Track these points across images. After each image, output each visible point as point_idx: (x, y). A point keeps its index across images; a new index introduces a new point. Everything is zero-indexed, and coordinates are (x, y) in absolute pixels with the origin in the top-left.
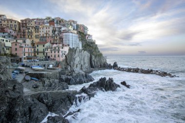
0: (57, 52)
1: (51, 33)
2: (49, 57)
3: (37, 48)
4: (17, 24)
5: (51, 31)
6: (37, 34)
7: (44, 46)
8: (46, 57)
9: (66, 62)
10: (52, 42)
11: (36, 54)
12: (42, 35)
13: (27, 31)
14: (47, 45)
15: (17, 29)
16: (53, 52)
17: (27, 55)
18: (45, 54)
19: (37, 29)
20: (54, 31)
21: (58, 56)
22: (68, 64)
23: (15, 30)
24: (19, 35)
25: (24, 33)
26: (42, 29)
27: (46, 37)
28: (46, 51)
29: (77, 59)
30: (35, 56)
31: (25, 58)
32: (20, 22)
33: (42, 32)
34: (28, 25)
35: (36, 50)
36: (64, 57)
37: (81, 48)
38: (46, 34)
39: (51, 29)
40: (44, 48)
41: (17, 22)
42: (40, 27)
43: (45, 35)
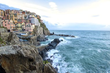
0: (29, 27)
2: (24, 30)
3: (17, 25)
4: (3, 12)
5: (24, 17)
6: (16, 18)
7: (21, 24)
8: (23, 29)
9: (34, 32)
10: (25, 22)
11: (17, 28)
12: (19, 19)
13: (10, 16)
14: (23, 23)
15: (3, 14)
16: (27, 27)
17: (12, 28)
18: (22, 28)
19: (16, 15)
20: (25, 17)
21: (30, 29)
22: (35, 33)
23: (2, 15)
24: (5, 18)
25: (8, 17)
26: (18, 15)
27: (21, 20)
28: (23, 27)
31: (11, 30)
32: (5, 11)
33: (19, 17)
34: (9, 13)
35: (17, 26)
36: (33, 30)
38: (21, 18)
39: (24, 16)
41: (3, 11)
42: (17, 14)
43: (20, 19)
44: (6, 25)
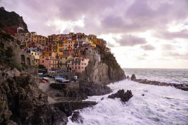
0: (77, 64)
1: (73, 47)
2: (70, 68)
3: (61, 60)
4: (45, 39)
5: (73, 45)
6: (61, 47)
7: (66, 58)
8: (68, 68)
9: (86, 73)
10: (74, 55)
11: (60, 66)
12: (65, 49)
14: (70, 57)
15: (45, 44)
16: (74, 64)
17: (52, 66)
18: (67, 66)
19: (61, 43)
20: (76, 45)
21: (79, 68)
22: (88, 76)
24: (46, 49)
25: (50, 47)
26: (65, 43)
28: (68, 64)
29: (96, 71)
30: (59, 67)
32: (47, 37)
33: (65, 46)
34: (53, 40)
35: (60, 62)
36: (84, 69)
37: (100, 60)
38: (69, 47)
39: (73, 43)
40: (66, 60)
42: (64, 41)
43: (68, 49)
44: (43, 61)
